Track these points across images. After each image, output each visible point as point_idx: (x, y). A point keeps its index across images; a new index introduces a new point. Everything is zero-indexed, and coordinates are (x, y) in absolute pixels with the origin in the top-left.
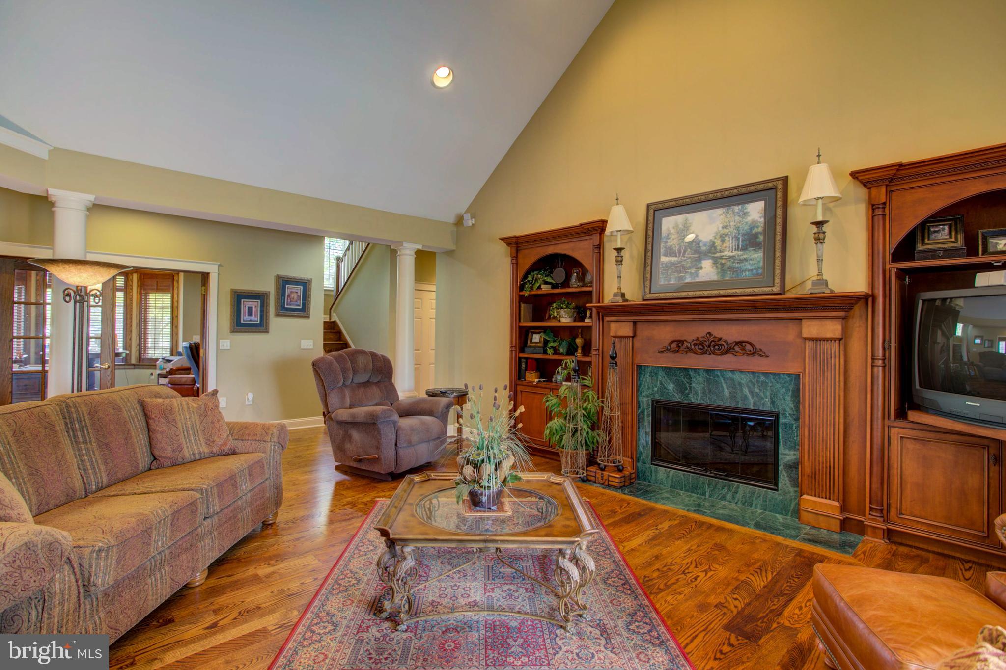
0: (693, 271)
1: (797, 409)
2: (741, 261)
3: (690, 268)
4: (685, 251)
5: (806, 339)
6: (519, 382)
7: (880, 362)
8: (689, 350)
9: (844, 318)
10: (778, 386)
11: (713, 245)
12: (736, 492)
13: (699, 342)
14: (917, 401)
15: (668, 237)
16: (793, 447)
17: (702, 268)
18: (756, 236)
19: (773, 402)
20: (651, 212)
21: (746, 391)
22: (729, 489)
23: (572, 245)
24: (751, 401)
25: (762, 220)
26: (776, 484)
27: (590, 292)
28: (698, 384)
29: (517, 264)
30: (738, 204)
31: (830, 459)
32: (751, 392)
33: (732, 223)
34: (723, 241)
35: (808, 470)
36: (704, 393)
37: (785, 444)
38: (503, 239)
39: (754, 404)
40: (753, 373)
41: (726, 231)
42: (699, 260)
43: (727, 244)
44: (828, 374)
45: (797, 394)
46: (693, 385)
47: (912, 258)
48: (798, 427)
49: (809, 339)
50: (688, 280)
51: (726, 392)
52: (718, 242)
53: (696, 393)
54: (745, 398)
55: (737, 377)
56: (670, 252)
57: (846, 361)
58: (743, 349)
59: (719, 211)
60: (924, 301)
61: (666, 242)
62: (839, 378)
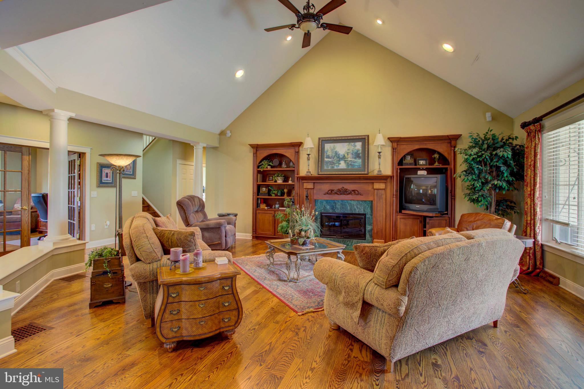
0: (337, 164)
1: (372, 212)
2: (354, 162)
3: (336, 163)
4: (334, 157)
5: (374, 189)
6: (257, 209)
7: (395, 196)
8: (336, 193)
9: (385, 183)
10: (366, 205)
11: (344, 156)
12: (352, 243)
13: (339, 190)
14: (404, 207)
15: (327, 151)
16: (370, 225)
17: (340, 164)
18: (359, 154)
19: (364, 210)
20: (320, 141)
21: (355, 207)
22: (350, 242)
23: (285, 150)
24: (357, 210)
25: (361, 149)
26: (365, 238)
27: (294, 171)
28: (338, 206)
29: (256, 156)
30: (353, 142)
31: (381, 227)
32: (357, 207)
33: (351, 149)
34: (348, 155)
35: (375, 231)
36: (341, 209)
37: (368, 224)
38: (250, 145)
39: (358, 211)
40: (358, 201)
41: (349, 151)
42: (339, 161)
43: (349, 156)
44: (381, 200)
45: (372, 208)
46: (337, 206)
47: (402, 165)
48: (372, 218)
49: (376, 189)
50: (335, 168)
51: (349, 208)
52: (346, 155)
53: (338, 209)
54: (355, 210)
55: (352, 202)
56: (328, 157)
57: (386, 196)
58: (355, 193)
59: (347, 144)
60: (406, 178)
61: (327, 153)
62: (384, 201)
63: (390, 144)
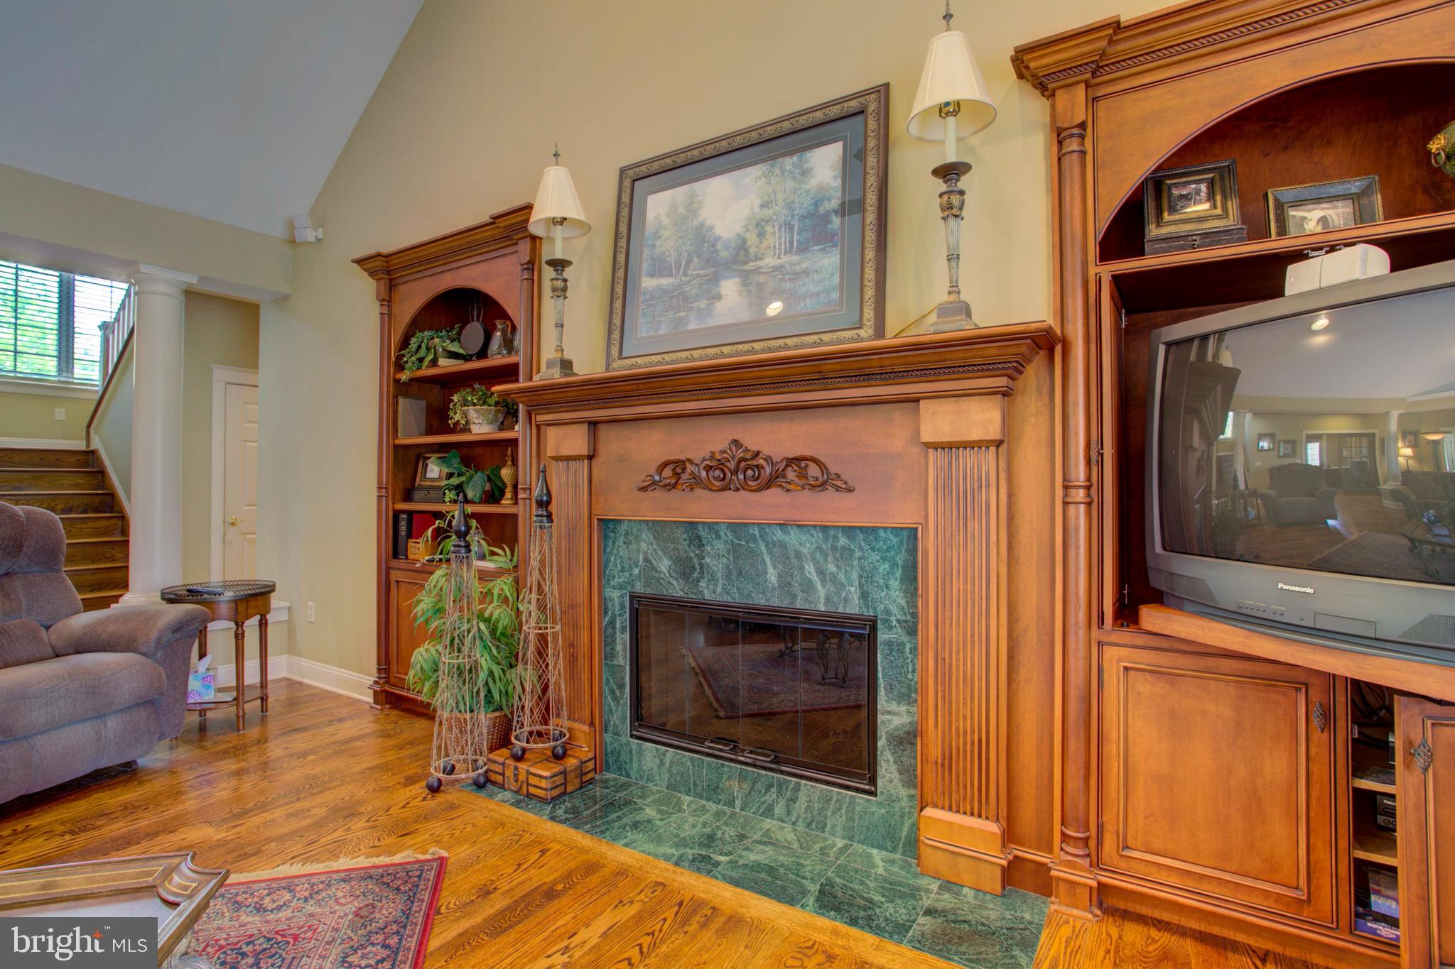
0: (703, 304)
1: (912, 603)
2: (796, 276)
3: (697, 298)
4: (689, 262)
5: (928, 445)
6: (394, 563)
7: (1080, 495)
8: (696, 483)
9: (1006, 394)
10: (875, 557)
11: (742, 245)
12: (793, 800)
13: (716, 464)
14: (1156, 581)
15: (657, 236)
16: (907, 695)
17: (719, 297)
18: (826, 219)
19: (864, 595)
20: (627, 182)
21: (810, 570)
22: (779, 793)
23: (484, 266)
24: (821, 592)
25: (839, 182)
26: (873, 780)
27: (516, 366)
28: (716, 556)
29: (390, 315)
30: (791, 153)
31: (980, 724)
32: (821, 573)
33: (780, 196)
34: (761, 235)
35: (935, 751)
36: (728, 576)
37: (890, 688)
38: (359, 262)
39: (828, 600)
40: (824, 528)
41: (768, 213)
42: (715, 279)
43: (771, 240)
44: (974, 525)
45: (911, 576)
46: (707, 560)
47: (1137, 250)
48: (914, 650)
49: (936, 446)
50: (693, 325)
51: (772, 576)
52: (752, 239)
53: (713, 579)
54: (808, 587)
55: (793, 538)
56: (660, 269)
57: (1010, 495)
58: (802, 475)
59: (755, 171)
60: (1169, 345)
61: (654, 246)
62: (997, 534)
63: (1034, 108)
